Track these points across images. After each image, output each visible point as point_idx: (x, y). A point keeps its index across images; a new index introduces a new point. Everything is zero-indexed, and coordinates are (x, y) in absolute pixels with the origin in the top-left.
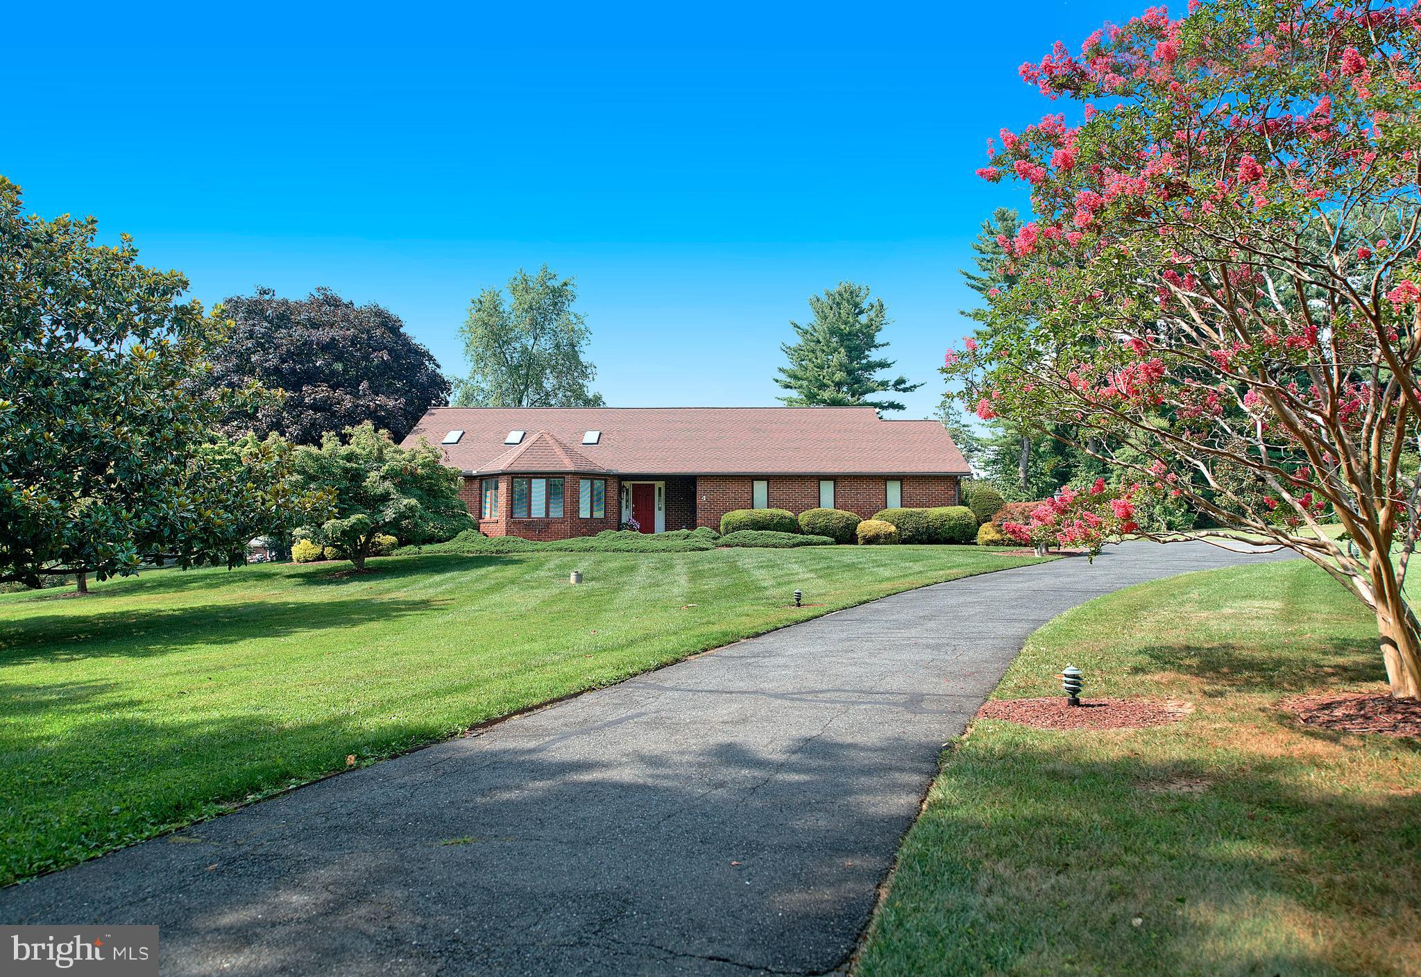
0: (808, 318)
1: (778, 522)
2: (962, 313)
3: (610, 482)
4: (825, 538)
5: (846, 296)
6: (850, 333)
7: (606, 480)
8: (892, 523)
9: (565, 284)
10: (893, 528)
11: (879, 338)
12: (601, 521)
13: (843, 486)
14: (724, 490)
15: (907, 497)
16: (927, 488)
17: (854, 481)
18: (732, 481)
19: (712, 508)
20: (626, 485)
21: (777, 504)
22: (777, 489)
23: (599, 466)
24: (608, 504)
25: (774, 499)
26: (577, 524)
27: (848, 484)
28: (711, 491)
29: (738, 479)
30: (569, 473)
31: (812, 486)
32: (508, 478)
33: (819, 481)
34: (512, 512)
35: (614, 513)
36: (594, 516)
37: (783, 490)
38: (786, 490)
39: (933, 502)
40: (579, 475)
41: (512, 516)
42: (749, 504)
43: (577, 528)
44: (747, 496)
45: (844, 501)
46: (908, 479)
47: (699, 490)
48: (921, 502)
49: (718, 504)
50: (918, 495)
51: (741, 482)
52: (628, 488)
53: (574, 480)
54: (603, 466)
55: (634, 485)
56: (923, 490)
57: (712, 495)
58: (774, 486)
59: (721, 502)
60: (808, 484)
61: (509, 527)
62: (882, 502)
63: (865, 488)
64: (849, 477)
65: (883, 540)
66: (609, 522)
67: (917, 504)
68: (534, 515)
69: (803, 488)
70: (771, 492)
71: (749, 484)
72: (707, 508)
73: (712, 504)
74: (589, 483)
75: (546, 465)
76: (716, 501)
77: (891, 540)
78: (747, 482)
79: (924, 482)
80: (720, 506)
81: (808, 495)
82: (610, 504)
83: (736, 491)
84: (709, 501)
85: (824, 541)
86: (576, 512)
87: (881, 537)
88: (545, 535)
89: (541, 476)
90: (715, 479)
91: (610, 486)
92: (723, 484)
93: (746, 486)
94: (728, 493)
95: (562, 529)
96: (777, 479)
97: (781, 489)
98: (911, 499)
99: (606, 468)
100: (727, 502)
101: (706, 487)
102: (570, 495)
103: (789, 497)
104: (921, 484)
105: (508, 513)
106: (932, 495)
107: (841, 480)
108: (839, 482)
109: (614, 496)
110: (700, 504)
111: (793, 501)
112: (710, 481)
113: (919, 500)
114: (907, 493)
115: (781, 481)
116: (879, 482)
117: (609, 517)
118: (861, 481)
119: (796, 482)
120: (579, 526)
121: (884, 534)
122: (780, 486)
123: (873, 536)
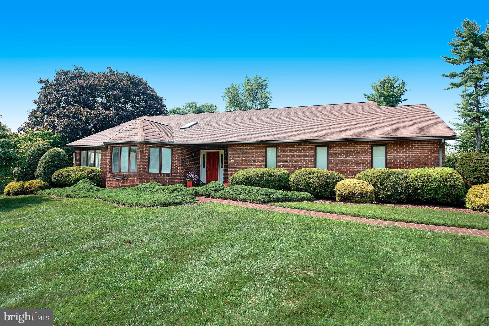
0: (371, 91)
2: (443, 76)
3: (176, 149)
4: (306, 194)
5: (387, 81)
6: (388, 96)
7: (172, 148)
8: (370, 182)
9: (264, 81)
10: (370, 188)
11: (402, 98)
12: (167, 174)
13: (335, 151)
14: (246, 155)
15: (391, 159)
16: (411, 151)
17: (343, 147)
18: (252, 148)
19: (238, 167)
20: (203, 152)
21: (282, 164)
22: (284, 153)
23: (166, 139)
24: (173, 164)
25: (281, 161)
26: (146, 177)
27: (339, 149)
28: (238, 155)
29: (255, 146)
30: (138, 143)
31: (310, 151)
32: (109, 147)
33: (316, 146)
34: (111, 168)
35: (178, 170)
36: (162, 172)
37: (288, 154)
38: (290, 154)
39: (416, 163)
40: (148, 145)
41: (110, 171)
42: (263, 164)
43: (146, 180)
44: (262, 159)
45: (335, 163)
46: (393, 144)
47: (230, 155)
48: (404, 163)
49: (242, 164)
50: (402, 157)
51: (259, 148)
52: (204, 155)
53: (144, 148)
54: (170, 139)
55: (207, 153)
56: (407, 153)
57: (238, 158)
58: (282, 151)
59: (244, 163)
60: (307, 149)
61: (108, 178)
62: (368, 163)
63: (353, 152)
64: (340, 143)
65: (358, 199)
66: (174, 175)
67: (401, 165)
68: (122, 171)
69: (303, 153)
70: (278, 156)
71: (264, 150)
72: (234, 167)
73: (238, 164)
74: (158, 150)
75: (128, 138)
76: (240, 162)
77: (365, 199)
78: (263, 148)
79: (407, 146)
80: (243, 166)
81: (307, 158)
82: (174, 164)
83: (255, 154)
84: (236, 163)
85: (303, 197)
86: (145, 169)
87: (356, 196)
88: (126, 184)
89: (127, 145)
90: (240, 147)
91: (175, 152)
92: (245, 150)
93: (262, 151)
94: (248, 156)
95: (135, 180)
96: (283, 146)
97: (287, 153)
98: (395, 161)
99: (171, 140)
100: (248, 163)
101: (234, 152)
102: (141, 158)
103: (291, 159)
104: (405, 148)
105: (108, 169)
106: (415, 157)
107: (334, 145)
108: (331, 147)
109: (178, 158)
110: (230, 164)
111: (294, 163)
112: (237, 148)
113: (402, 161)
114: (391, 156)
115: (287, 148)
116: (366, 146)
117: (174, 172)
118: (350, 147)
119: (297, 147)
120: (148, 178)
121: (360, 193)
122: (286, 151)
123: (349, 194)
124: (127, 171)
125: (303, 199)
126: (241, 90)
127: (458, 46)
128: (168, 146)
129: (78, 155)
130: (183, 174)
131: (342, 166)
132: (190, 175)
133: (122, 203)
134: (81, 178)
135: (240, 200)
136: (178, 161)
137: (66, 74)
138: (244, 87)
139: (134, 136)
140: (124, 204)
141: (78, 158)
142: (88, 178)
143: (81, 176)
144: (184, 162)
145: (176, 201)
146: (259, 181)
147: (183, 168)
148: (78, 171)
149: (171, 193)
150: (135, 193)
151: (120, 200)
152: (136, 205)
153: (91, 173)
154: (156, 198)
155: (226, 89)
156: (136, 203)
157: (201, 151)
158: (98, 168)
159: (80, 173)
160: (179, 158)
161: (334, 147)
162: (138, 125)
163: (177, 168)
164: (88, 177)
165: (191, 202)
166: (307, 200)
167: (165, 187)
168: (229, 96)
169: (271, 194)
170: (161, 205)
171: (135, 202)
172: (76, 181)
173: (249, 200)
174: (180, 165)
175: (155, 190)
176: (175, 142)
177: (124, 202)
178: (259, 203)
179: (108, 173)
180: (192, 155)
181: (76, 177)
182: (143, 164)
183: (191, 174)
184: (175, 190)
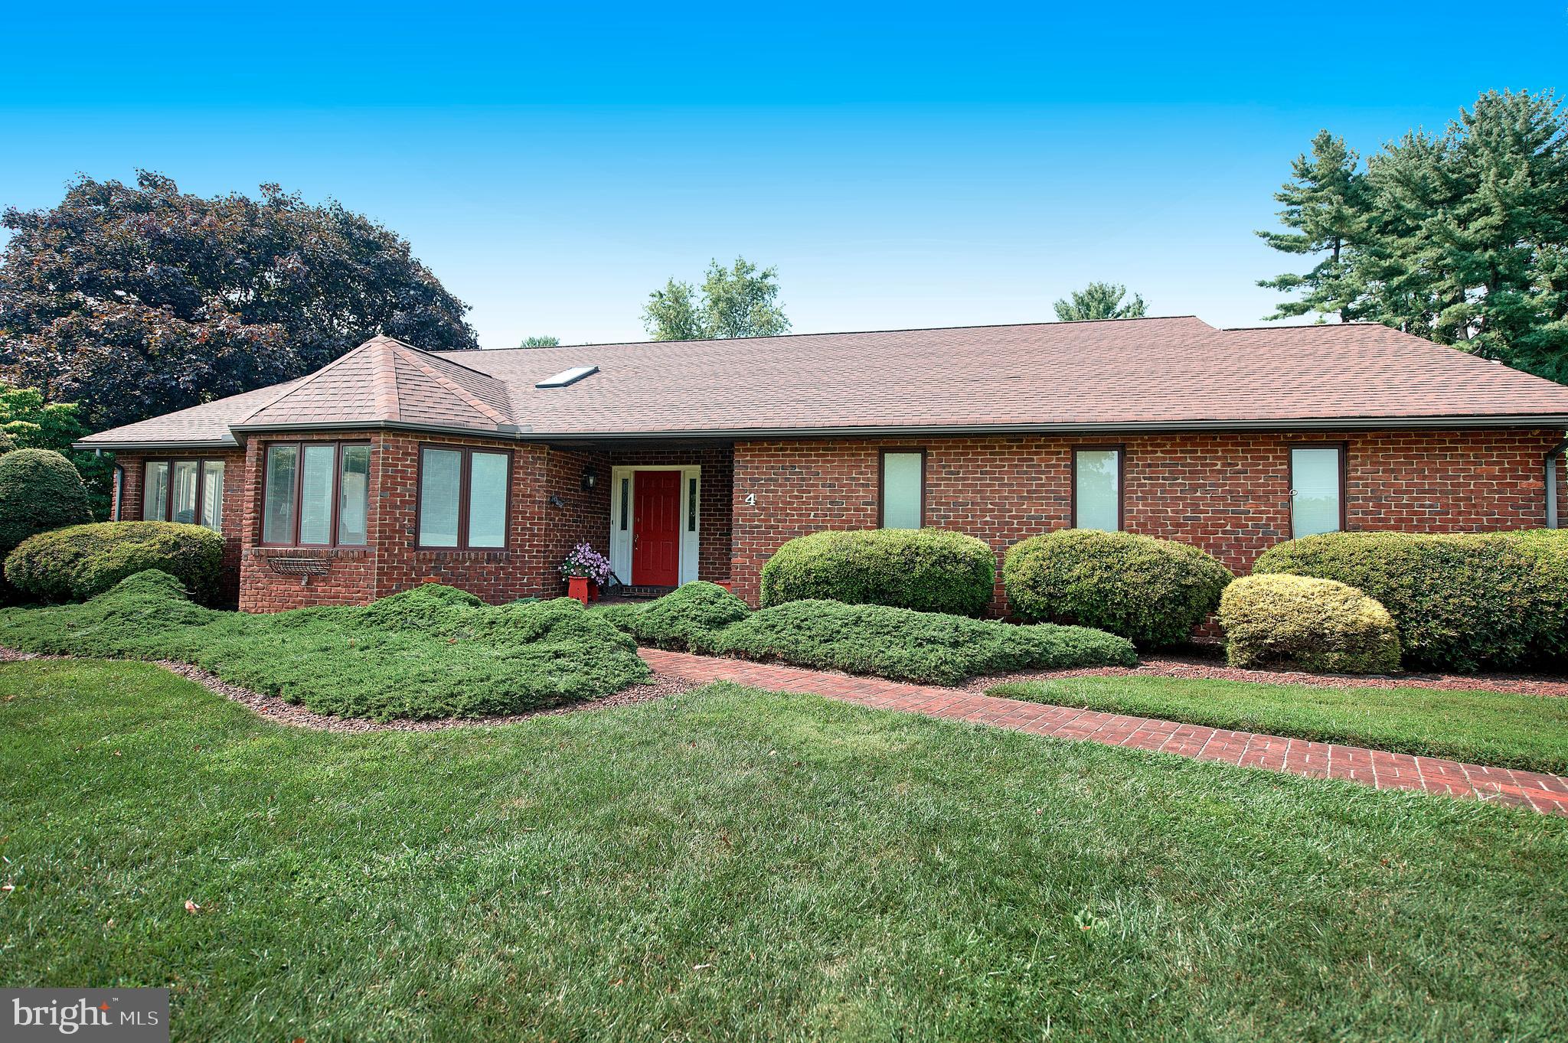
1: (928, 575)
3: (524, 456)
4: (1096, 638)
5: (1096, 296)
7: (512, 454)
9: (765, 276)
10: (1374, 612)
12: (491, 554)
13: (1149, 466)
14: (803, 479)
15: (1365, 499)
16: (1437, 471)
17: (1182, 452)
18: (827, 455)
19: (772, 527)
20: (623, 473)
21: (945, 517)
22: (952, 473)
23: (487, 417)
24: (515, 512)
25: (942, 504)
26: (404, 562)
27: (1165, 459)
28: (771, 479)
29: (840, 449)
30: (376, 429)
31: (1054, 466)
32: (252, 444)
33: (1075, 448)
34: (261, 529)
35: (534, 535)
36: (472, 543)
37: (968, 479)
38: (974, 479)
39: (1460, 513)
40: (417, 437)
41: (258, 540)
42: (870, 516)
43: (406, 574)
44: (867, 495)
45: (1153, 512)
46: (1370, 442)
47: (739, 479)
48: (1415, 513)
49: (787, 515)
50: (1406, 492)
51: (853, 455)
52: (625, 482)
53: (397, 447)
54: (501, 419)
55: (638, 474)
56: (1425, 477)
57: (772, 491)
58: (944, 467)
59: (794, 509)
60: (1041, 460)
61: (248, 565)
62: (1276, 512)
63: (1219, 472)
64: (1168, 439)
65: (1336, 656)
66: (518, 557)
67: (1401, 520)
68: (306, 539)
69: (1026, 473)
70: (931, 485)
71: (873, 461)
72: (757, 527)
73: (772, 515)
74: (455, 458)
75: (332, 411)
76: (782, 509)
77: (1366, 657)
78: (869, 455)
79: (1426, 450)
80: (791, 521)
81: (1040, 492)
82: (521, 512)
83: (837, 479)
84: (764, 509)
85: (1095, 650)
86: (401, 531)
87: (1330, 645)
88: (324, 591)
89: (327, 437)
90: (781, 449)
91: (521, 468)
92: (801, 462)
93: (866, 467)
94: (813, 485)
95: (359, 574)
96: (950, 448)
97: (965, 473)
98: (1379, 506)
99: (509, 423)
100: (812, 509)
101: (757, 468)
102: (384, 488)
103: (982, 498)
104: (1415, 457)
105: (247, 533)
106: (1454, 492)
107: (1144, 446)
108: (1136, 452)
109: (533, 493)
110: (740, 515)
111: (992, 510)
112: (768, 456)
113: (1407, 506)
114: (1366, 485)
115: (962, 454)
116: (1270, 451)
117: (520, 546)
118: (1208, 451)
119: (1003, 454)
120: (413, 568)
121: (1346, 635)
122: (961, 467)
123: (1295, 637)
124: (325, 539)
125: (1095, 659)
126: (698, 302)
127: (1299, 204)
128: (495, 443)
129: (132, 479)
130: (552, 551)
131: (1179, 525)
132: (580, 556)
133: (287, 694)
134: (132, 566)
135: (837, 667)
136: (534, 502)
137: (103, 195)
138: (706, 294)
139: (358, 403)
140: (296, 702)
141: (131, 489)
142: (163, 569)
143: (131, 558)
144: (556, 508)
145: (563, 684)
146: (895, 581)
147: (551, 530)
148: (123, 538)
149: (529, 640)
150: (359, 638)
151: (280, 679)
152: (361, 709)
153: (177, 546)
154: (459, 671)
155: (653, 296)
156: (360, 700)
157: (614, 467)
158: (212, 529)
159: (128, 547)
160: (538, 491)
161: (1147, 452)
162: (373, 360)
163: (531, 529)
164: (162, 565)
165: (630, 684)
166: (1113, 662)
167: (498, 609)
168: (661, 317)
169: (970, 641)
170: (489, 709)
171: (355, 691)
172: (109, 580)
173: (886, 667)
174: (540, 519)
175: (452, 626)
176: (524, 430)
177: (297, 690)
178: (934, 683)
179: (247, 548)
180: (585, 483)
181: (112, 565)
182: (392, 513)
183: (584, 552)
184: (547, 629)
